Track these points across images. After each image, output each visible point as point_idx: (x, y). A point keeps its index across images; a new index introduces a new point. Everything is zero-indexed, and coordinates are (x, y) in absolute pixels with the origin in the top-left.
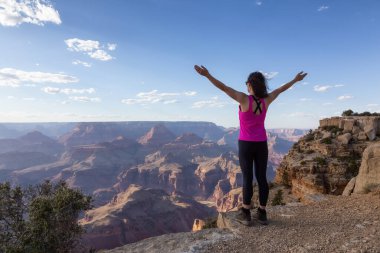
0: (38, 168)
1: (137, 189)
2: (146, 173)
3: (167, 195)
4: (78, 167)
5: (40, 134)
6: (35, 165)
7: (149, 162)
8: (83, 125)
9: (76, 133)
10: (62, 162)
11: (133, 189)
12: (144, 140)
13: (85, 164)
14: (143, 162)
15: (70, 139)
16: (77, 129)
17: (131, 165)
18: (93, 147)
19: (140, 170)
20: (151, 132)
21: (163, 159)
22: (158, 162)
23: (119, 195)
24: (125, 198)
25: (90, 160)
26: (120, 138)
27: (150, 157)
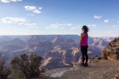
0: (18, 50)
1: (51, 59)
2: (54, 53)
3: (62, 61)
4: (31, 50)
5: (19, 39)
6: (17, 49)
7: (55, 49)
8: (33, 36)
9: (30, 39)
10: (26, 49)
11: (50, 58)
12: (53, 41)
13: (33, 50)
14: (53, 49)
15: (28, 41)
16: (30, 38)
17: (49, 50)
18: (36, 44)
19: (52, 52)
20: (56, 39)
21: (60, 48)
22: (58, 49)
23: (45, 60)
24: (47, 62)
25: (35, 48)
26: (45, 41)
27: (55, 47)
